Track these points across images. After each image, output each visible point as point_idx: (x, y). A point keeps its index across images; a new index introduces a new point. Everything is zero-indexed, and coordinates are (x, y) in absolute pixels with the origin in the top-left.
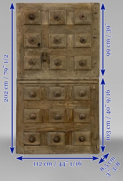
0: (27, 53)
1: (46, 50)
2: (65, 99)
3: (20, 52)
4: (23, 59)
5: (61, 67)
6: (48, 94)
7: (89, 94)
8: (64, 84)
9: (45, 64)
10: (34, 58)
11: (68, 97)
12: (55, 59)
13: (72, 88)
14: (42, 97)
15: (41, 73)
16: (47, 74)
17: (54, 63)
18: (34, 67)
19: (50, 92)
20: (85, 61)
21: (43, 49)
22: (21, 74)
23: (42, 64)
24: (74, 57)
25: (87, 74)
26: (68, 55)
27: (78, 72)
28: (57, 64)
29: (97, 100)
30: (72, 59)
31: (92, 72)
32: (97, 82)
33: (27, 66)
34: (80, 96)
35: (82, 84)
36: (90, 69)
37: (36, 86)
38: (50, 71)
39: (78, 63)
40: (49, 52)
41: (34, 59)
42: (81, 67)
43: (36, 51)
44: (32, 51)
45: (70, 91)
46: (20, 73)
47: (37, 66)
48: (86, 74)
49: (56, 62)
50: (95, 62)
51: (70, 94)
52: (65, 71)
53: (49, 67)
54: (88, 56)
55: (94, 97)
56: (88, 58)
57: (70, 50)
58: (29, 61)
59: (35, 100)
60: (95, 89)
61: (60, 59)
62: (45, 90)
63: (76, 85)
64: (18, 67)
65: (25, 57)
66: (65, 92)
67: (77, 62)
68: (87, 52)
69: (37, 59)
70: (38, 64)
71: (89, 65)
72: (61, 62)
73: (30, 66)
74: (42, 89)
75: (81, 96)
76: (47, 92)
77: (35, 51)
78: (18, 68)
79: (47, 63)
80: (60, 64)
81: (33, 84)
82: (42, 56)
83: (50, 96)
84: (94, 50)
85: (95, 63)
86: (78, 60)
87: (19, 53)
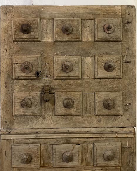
0: (17, 87)
1: (49, 82)
2: (80, 166)
3: (6, 87)
4: (11, 98)
5: (73, 111)
6: (51, 157)
7: (120, 157)
8: (78, 139)
9: (48, 105)
10: (29, 97)
11: (84, 162)
12: (64, 98)
13: (91, 146)
14: (42, 163)
15: (40, 120)
16: (51, 121)
17: (61, 104)
18: (29, 112)
19: (55, 153)
20: (113, 100)
21: (45, 80)
22: (8, 123)
23: (43, 106)
24: (94, 93)
25: (117, 122)
26: (84, 91)
27: (101, 118)
28: (67, 106)
29: (131, 165)
30: (91, 96)
31: (124, 118)
32: (133, 136)
33: (17, 109)
34: (105, 160)
35: (108, 139)
36: (122, 114)
37: (33, 143)
38: (56, 117)
39: (102, 104)
40: (54, 86)
41: (29, 99)
42: (106, 111)
43: (33, 85)
44: (27, 85)
45: (89, 151)
46: (6, 122)
47: (34, 110)
48: (115, 122)
49: (66, 102)
50: (128, 101)
51: (88, 156)
52: (80, 117)
53: (54, 110)
54: (117, 93)
55: (128, 161)
56: (117, 96)
57: (88, 82)
58: (20, 101)
59: (29, 167)
60: (129, 148)
61: (73, 97)
62: (47, 149)
63: (99, 141)
64: (3, 111)
65: (14, 94)
66: (80, 153)
67: (100, 102)
68: (115, 86)
69: (33, 98)
70: (36, 107)
71: (119, 108)
72: (74, 102)
73: (22, 111)
74: (42, 149)
75: (107, 159)
76: (50, 153)
77: (31, 85)
78: (2, 113)
79: (51, 103)
80: (72, 106)
81: (28, 141)
82: (42, 93)
83: (56, 161)
84: (126, 82)
85: (129, 104)
86: (102, 100)
87: (4, 87)
